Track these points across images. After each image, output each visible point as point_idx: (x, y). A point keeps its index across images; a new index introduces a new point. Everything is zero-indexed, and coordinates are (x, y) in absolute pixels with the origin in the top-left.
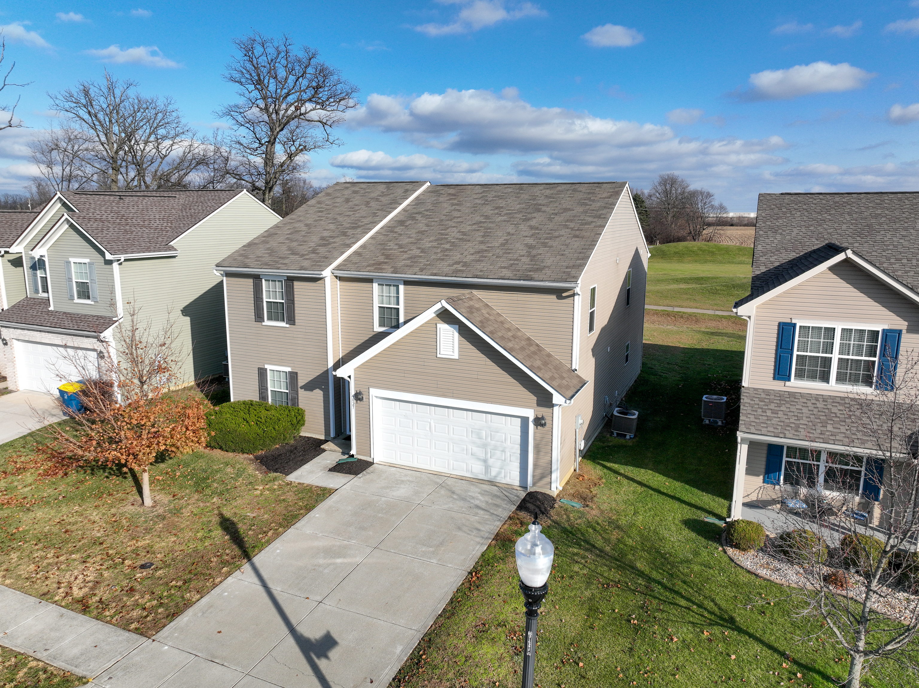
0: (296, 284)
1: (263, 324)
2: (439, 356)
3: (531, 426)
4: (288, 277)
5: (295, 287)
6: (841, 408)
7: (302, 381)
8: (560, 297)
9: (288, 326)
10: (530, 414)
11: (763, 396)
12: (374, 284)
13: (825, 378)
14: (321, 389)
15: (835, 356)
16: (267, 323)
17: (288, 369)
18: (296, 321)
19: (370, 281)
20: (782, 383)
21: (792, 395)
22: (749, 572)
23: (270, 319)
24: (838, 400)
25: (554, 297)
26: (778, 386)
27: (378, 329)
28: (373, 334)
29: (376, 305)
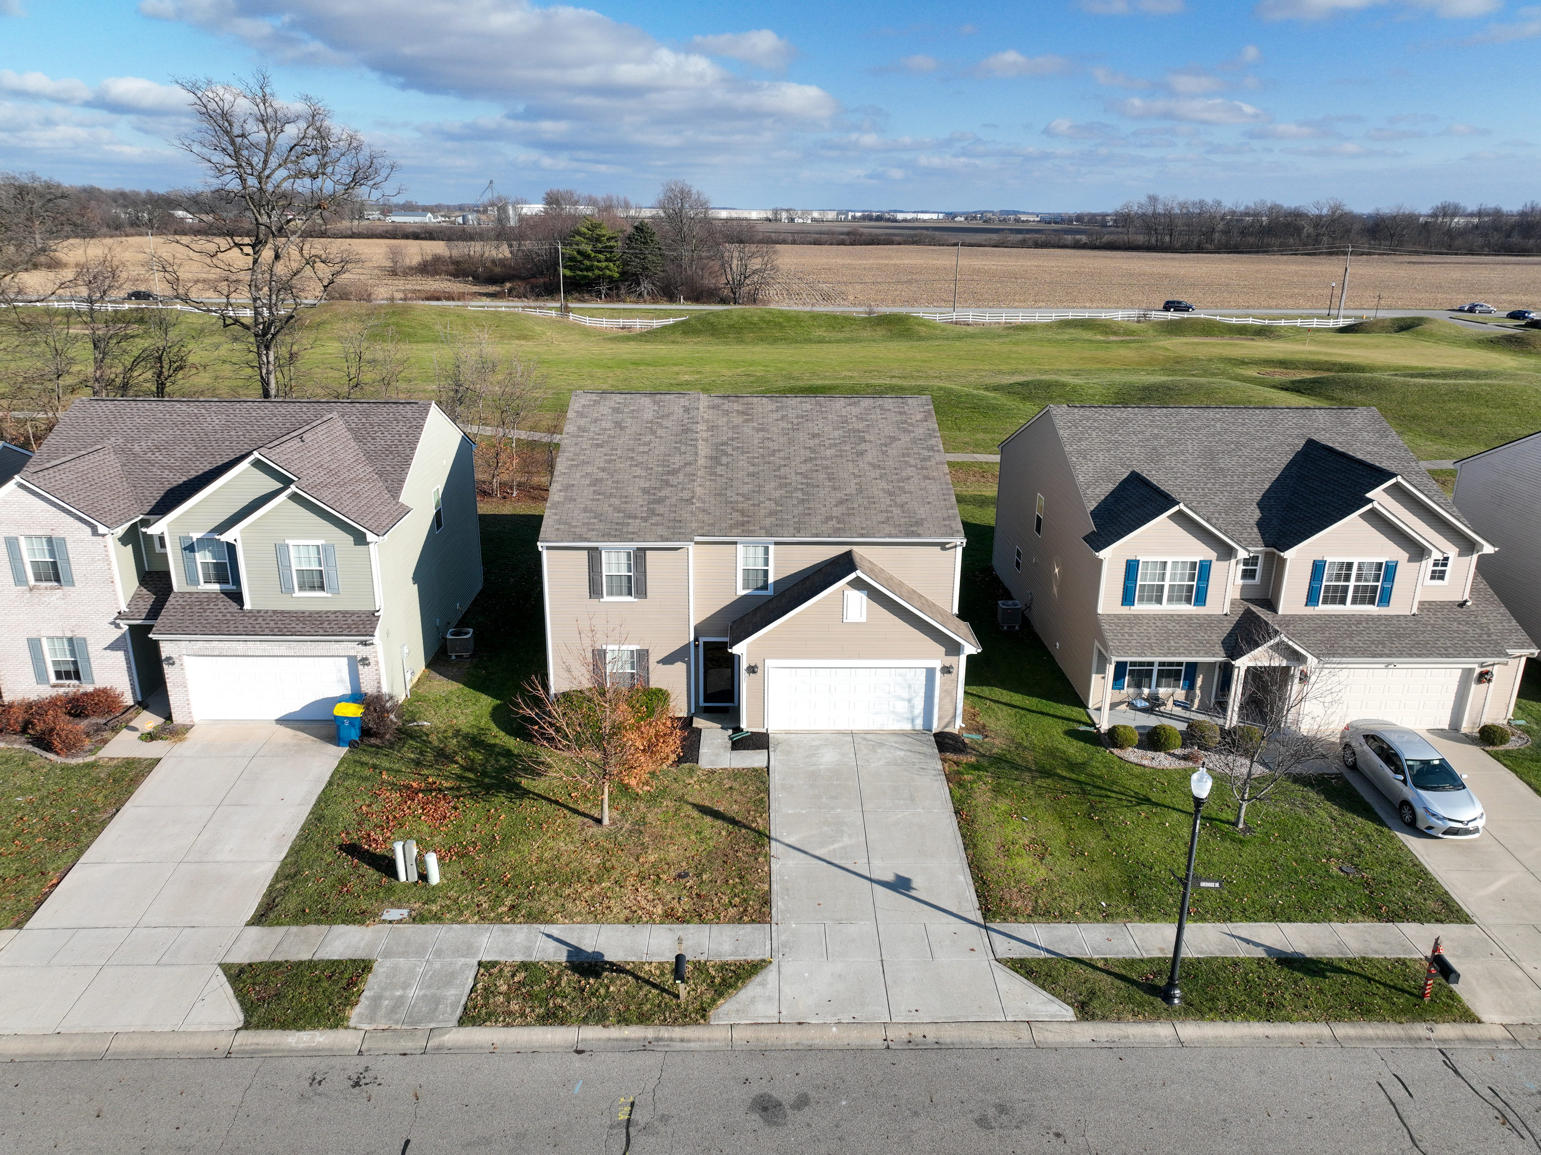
0: (648, 552)
1: (602, 600)
2: (845, 620)
3: (938, 674)
4: (638, 548)
5: (647, 557)
6: (1174, 624)
7: (655, 657)
8: (942, 549)
9: (636, 600)
10: (937, 664)
11: (1116, 621)
12: (739, 547)
13: (1159, 601)
15: (1167, 583)
16: (606, 598)
17: (634, 647)
18: (648, 594)
19: (736, 543)
20: (1128, 607)
21: (1136, 617)
22: (1137, 764)
23: (611, 593)
24: (1169, 617)
26: (1125, 610)
27: (741, 592)
28: (737, 597)
29: (740, 568)
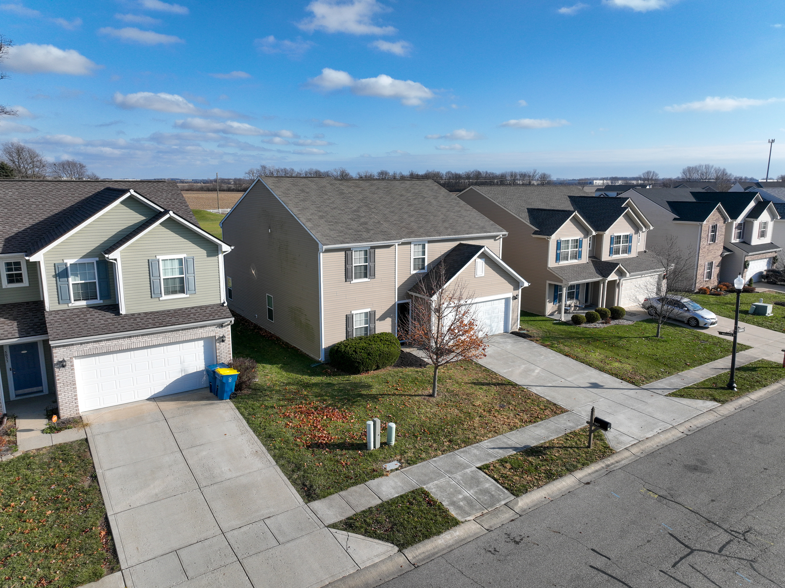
0: (377, 250)
1: (351, 282)
2: (476, 276)
3: (511, 300)
4: (371, 247)
5: (376, 252)
6: (575, 268)
7: (377, 317)
8: (495, 240)
9: (369, 280)
10: (511, 295)
11: (556, 269)
12: (412, 245)
13: (568, 259)
14: (390, 317)
15: (569, 250)
16: (354, 281)
17: (368, 310)
18: (376, 275)
19: (410, 243)
20: (558, 263)
21: (562, 267)
22: (593, 329)
23: (356, 277)
25: (493, 240)
26: (557, 265)
27: (413, 272)
28: (411, 275)
29: (412, 258)
